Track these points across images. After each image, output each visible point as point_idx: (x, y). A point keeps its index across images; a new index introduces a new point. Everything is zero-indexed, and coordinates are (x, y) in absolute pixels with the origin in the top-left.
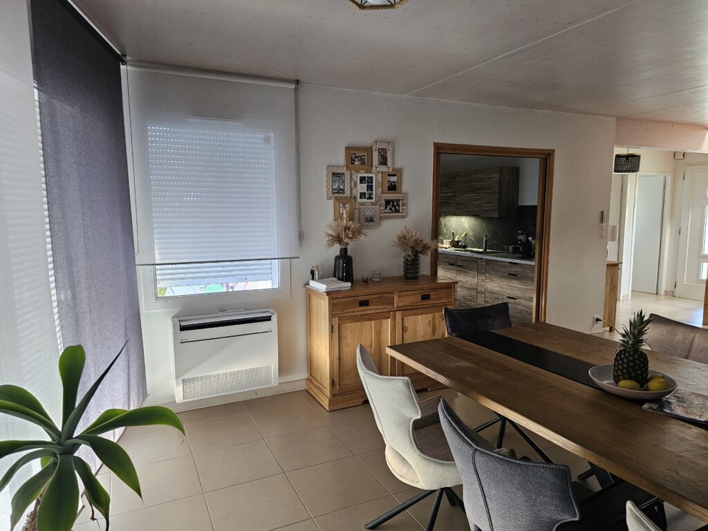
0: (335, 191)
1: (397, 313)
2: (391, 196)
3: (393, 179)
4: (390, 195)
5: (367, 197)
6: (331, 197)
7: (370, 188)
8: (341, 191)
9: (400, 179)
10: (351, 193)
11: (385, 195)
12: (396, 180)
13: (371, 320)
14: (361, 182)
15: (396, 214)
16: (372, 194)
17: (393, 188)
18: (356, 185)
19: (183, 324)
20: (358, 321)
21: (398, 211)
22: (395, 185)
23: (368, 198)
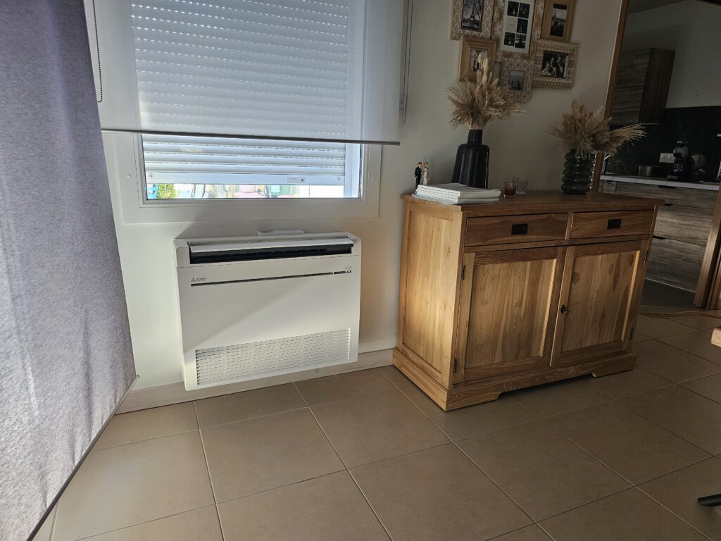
0: (466, 25)
1: (569, 249)
2: (555, 45)
3: (561, 14)
4: (554, 43)
5: (516, 42)
6: (459, 35)
7: (522, 26)
8: (475, 25)
9: (571, 16)
10: (492, 31)
11: (547, 42)
12: (564, 18)
13: (525, 259)
14: (510, 13)
15: (557, 80)
16: (524, 38)
17: (558, 30)
18: (501, 18)
19: (195, 250)
20: (506, 261)
21: (560, 75)
22: (562, 27)
23: (517, 46)
